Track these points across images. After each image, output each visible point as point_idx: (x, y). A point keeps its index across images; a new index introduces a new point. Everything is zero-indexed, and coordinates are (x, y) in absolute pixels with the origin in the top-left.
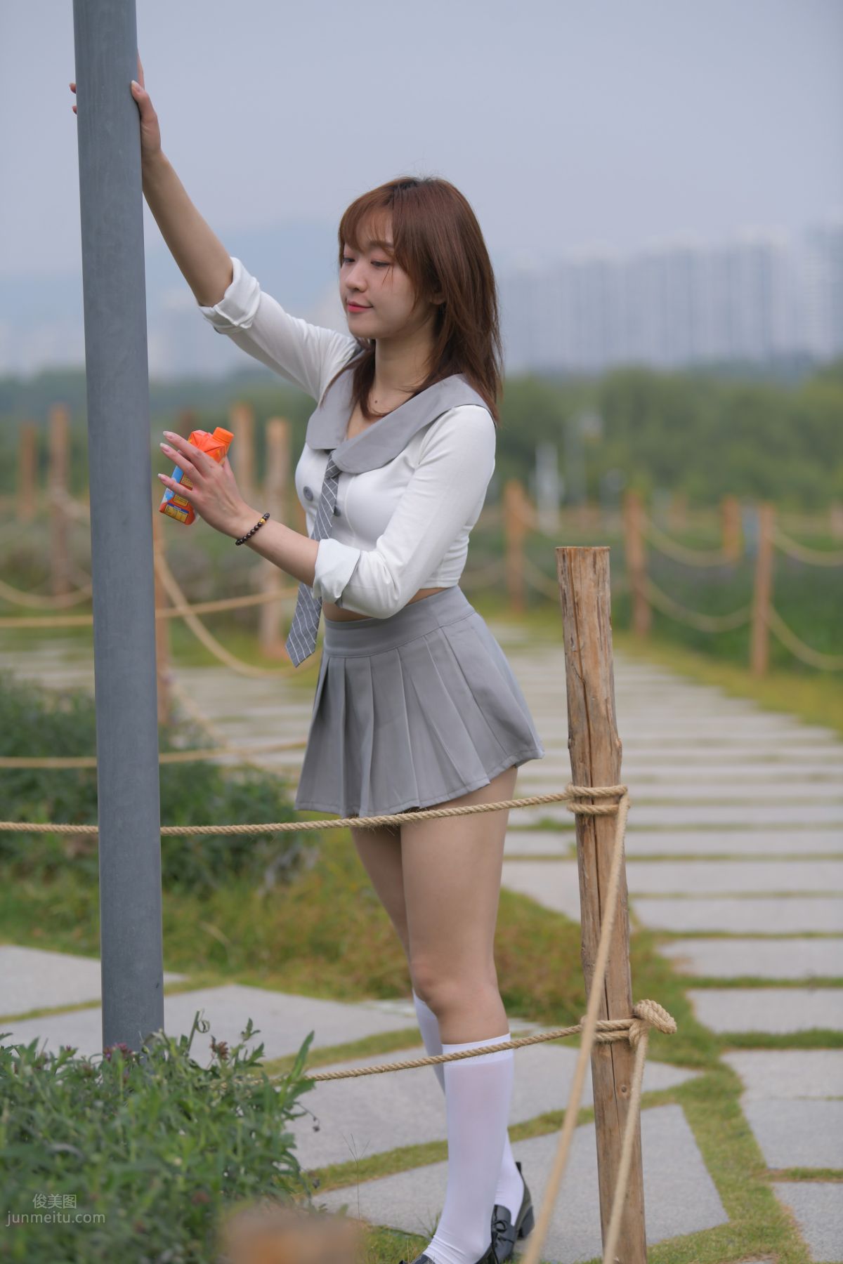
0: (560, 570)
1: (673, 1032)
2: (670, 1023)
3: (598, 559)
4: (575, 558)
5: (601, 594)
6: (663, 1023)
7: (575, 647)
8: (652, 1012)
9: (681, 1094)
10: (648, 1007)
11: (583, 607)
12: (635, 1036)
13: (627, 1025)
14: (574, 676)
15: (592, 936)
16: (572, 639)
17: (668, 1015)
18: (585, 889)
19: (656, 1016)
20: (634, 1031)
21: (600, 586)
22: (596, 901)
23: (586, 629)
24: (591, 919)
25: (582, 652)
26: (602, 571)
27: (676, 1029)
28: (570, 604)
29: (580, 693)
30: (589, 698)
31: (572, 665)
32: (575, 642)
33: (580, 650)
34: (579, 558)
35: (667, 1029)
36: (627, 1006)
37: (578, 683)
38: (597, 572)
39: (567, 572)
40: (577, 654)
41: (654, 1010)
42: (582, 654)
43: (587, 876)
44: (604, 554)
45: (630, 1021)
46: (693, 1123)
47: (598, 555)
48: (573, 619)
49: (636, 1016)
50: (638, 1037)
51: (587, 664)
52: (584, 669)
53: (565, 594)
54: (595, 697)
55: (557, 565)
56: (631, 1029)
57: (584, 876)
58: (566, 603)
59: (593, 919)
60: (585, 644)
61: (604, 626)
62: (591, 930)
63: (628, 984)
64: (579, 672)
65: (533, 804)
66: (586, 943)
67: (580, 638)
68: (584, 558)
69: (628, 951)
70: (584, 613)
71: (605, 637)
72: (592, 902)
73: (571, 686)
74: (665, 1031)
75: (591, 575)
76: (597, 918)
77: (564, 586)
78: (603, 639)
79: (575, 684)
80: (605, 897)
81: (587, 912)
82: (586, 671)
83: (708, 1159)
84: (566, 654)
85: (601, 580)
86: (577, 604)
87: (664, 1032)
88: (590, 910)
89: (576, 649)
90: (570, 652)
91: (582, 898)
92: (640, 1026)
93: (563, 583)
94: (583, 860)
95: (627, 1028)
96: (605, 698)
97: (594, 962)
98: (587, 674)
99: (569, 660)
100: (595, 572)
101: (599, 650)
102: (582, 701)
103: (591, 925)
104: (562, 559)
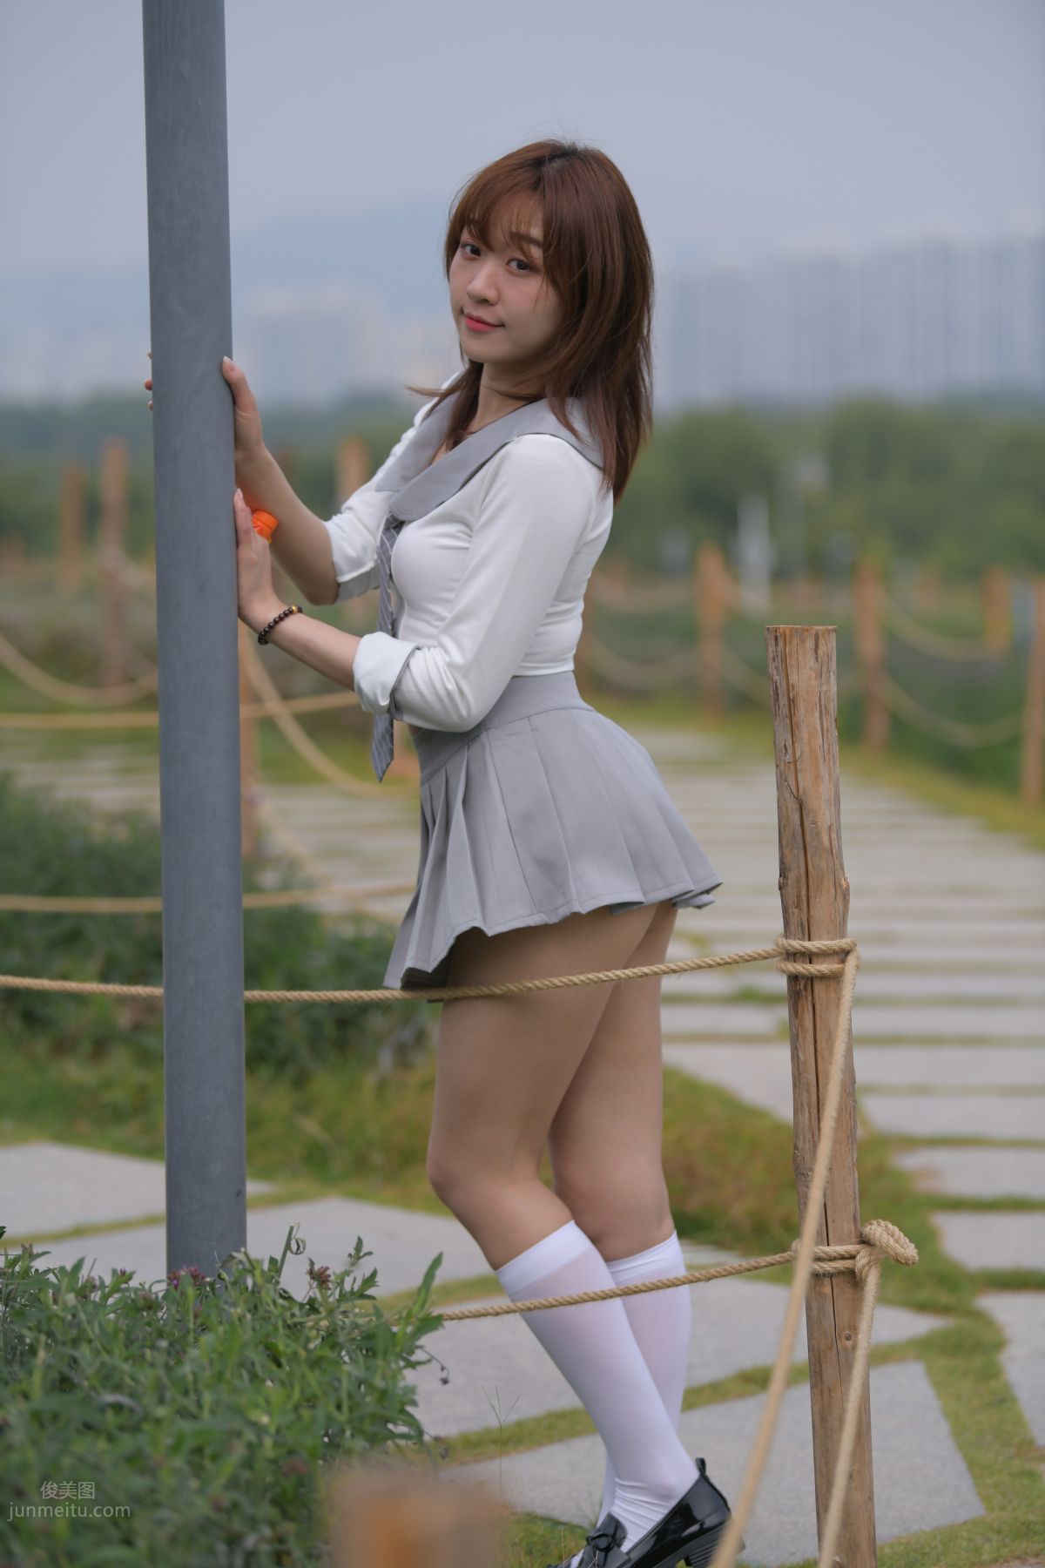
0: (771, 656)
1: (913, 1263)
2: (910, 1251)
3: (821, 641)
4: (790, 643)
5: (824, 688)
6: (900, 1250)
7: (789, 758)
8: (885, 1236)
9: (922, 1347)
10: (880, 1230)
11: (801, 704)
12: (863, 1267)
13: (853, 1252)
14: (787, 795)
15: (808, 1136)
16: (785, 745)
17: (907, 1240)
18: (800, 1074)
19: (892, 1241)
20: (861, 1261)
21: (823, 677)
22: (814, 1090)
23: (804, 733)
24: (807, 1114)
25: (798, 763)
26: (826, 658)
27: (917, 1258)
28: (783, 701)
29: (796, 817)
30: (807, 824)
31: (786, 780)
32: (790, 750)
33: (795, 762)
34: (795, 642)
35: (907, 1259)
36: (853, 1228)
37: (792, 805)
38: (820, 660)
39: (780, 660)
40: (792, 766)
41: (888, 1234)
42: (799, 767)
43: (802, 1058)
44: (828, 635)
45: (858, 1247)
46: (938, 1384)
47: (821, 638)
48: (788, 721)
49: (864, 1241)
50: (867, 1268)
51: (805, 780)
52: (800, 787)
53: (776, 687)
54: (815, 823)
55: (767, 650)
56: (858, 1258)
57: (798, 1058)
58: (778, 699)
59: (809, 1112)
60: (802, 752)
61: (827, 730)
62: (807, 1128)
63: (855, 1198)
64: (796, 794)
65: (730, 963)
66: (800, 1144)
67: (796, 745)
68: (803, 641)
69: (855, 1158)
70: (801, 713)
71: (829, 746)
72: (808, 1091)
73: (784, 808)
74: (903, 1261)
75: (811, 663)
76: (815, 1111)
77: (776, 677)
78: (826, 746)
79: (790, 805)
80: (826, 1084)
81: (802, 1105)
82: (804, 789)
83: (959, 1433)
84: (777, 766)
85: (825, 669)
86: (793, 701)
87: (901, 1263)
88: (805, 1103)
89: (791, 760)
90: (782, 766)
91: (795, 1086)
92: (870, 1255)
93: (775, 673)
94: (797, 1036)
95: (853, 1257)
96: (829, 824)
97: (811, 1170)
98: (804, 792)
99: (781, 774)
100: (817, 658)
101: (821, 761)
102: (798, 828)
103: (807, 1121)
104: (773, 642)
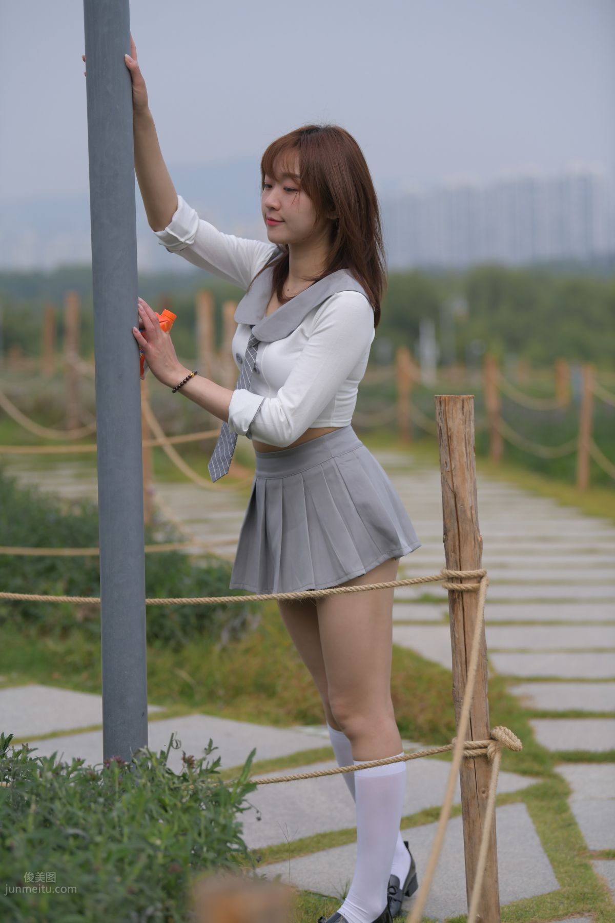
0: (437, 412)
1: (520, 750)
2: (517, 743)
3: (466, 404)
4: (448, 404)
5: (468, 430)
6: (512, 743)
7: (448, 469)
8: (504, 735)
9: (524, 795)
10: (501, 732)
11: (455, 439)
12: (492, 753)
13: (486, 745)
14: (447, 489)
15: (461, 679)
16: (446, 462)
17: (516, 737)
18: (456, 645)
19: (507, 738)
20: (491, 749)
21: (467, 422)
22: (463, 654)
23: (456, 455)
24: (460, 668)
25: (453, 472)
26: (468, 413)
27: (522, 747)
28: (445, 437)
29: (452, 502)
30: (458, 505)
31: (447, 481)
32: (449, 465)
33: (452, 471)
34: (451, 403)
35: (515, 747)
36: (486, 731)
37: (450, 495)
38: (465, 414)
39: (443, 414)
40: (450, 474)
41: (506, 734)
42: (454, 474)
43: (457, 636)
44: (470, 400)
45: (488, 741)
46: (534, 816)
47: (465, 401)
48: (447, 448)
49: (492, 738)
50: (494, 753)
51: (457, 481)
52: (455, 485)
53: (441, 429)
54: (463, 505)
55: (435, 409)
56: (489, 748)
57: (455, 636)
58: (442, 436)
59: (461, 667)
60: (455, 466)
61: (469, 453)
62: (460, 675)
63: (487, 714)
64: (452, 488)
65: (417, 583)
66: (456, 684)
67: (452, 462)
68: (455, 404)
69: (487, 691)
70: (455, 443)
71: (470, 462)
72: (461, 655)
73: (446, 497)
74: (514, 749)
75: (460, 416)
76: (464, 666)
77: (441, 424)
78: (469, 462)
80: (470, 651)
81: (457, 662)
82: (456, 485)
83: (545, 843)
84: (442, 473)
85: (467, 419)
86: (450, 437)
88: (459, 661)
89: (449, 470)
90: (444, 473)
91: (453, 652)
92: (495, 746)
93: (440, 421)
94: (454, 624)
95: (486, 747)
96: (471, 505)
97: (462, 698)
98: (457, 488)
99: (444, 477)
100: (463, 414)
101: (466, 471)
102: (454, 508)
103: (460, 672)
104: (439, 404)
